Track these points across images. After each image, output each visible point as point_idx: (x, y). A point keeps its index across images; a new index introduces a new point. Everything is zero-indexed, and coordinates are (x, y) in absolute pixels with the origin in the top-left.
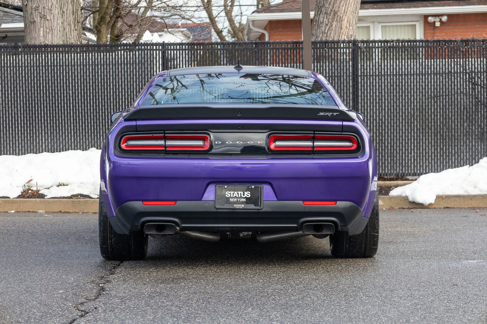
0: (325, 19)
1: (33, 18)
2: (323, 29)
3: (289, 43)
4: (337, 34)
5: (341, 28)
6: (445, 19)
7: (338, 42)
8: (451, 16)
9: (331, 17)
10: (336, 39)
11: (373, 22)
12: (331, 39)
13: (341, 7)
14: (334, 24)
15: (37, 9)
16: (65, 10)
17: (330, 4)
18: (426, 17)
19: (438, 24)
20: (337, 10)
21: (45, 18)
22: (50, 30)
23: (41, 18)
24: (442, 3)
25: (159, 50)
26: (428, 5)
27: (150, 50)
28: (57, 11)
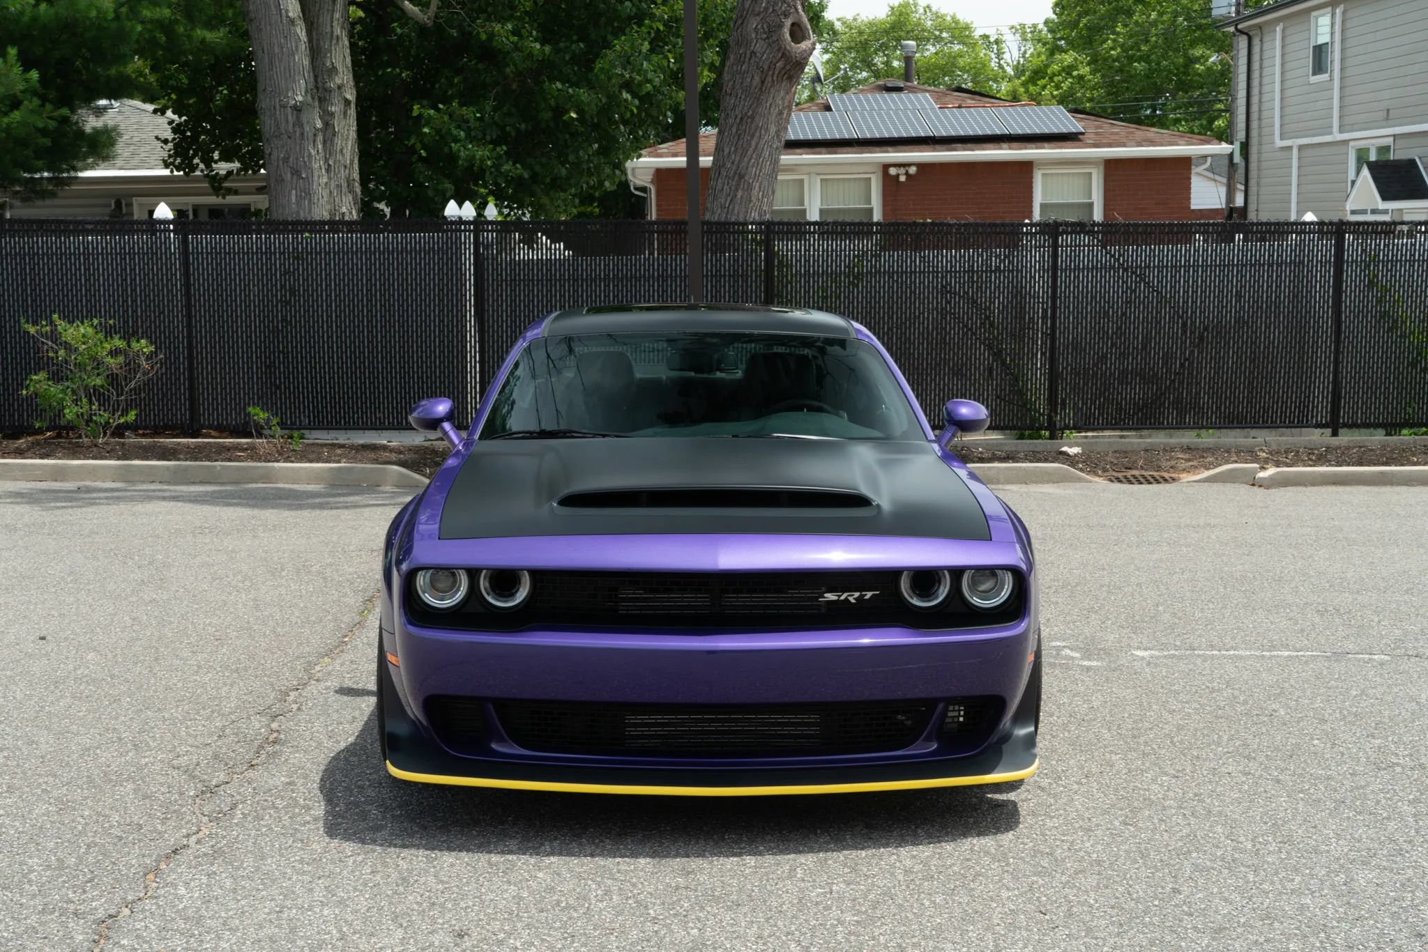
0: (726, 187)
1: (281, 176)
2: (723, 201)
3: (669, 223)
4: (744, 210)
5: (750, 201)
6: (913, 170)
7: (746, 224)
8: (922, 167)
9: (734, 183)
10: (741, 220)
11: (809, 174)
12: (733, 220)
13: (750, 169)
14: (740, 194)
15: (286, 160)
16: (331, 163)
17: (733, 163)
18: (886, 167)
19: (903, 178)
20: (743, 172)
21: (300, 176)
22: (306, 194)
23: (292, 174)
24: (910, 147)
25: (470, 231)
26: (890, 149)
27: (456, 231)
28: (318, 164)
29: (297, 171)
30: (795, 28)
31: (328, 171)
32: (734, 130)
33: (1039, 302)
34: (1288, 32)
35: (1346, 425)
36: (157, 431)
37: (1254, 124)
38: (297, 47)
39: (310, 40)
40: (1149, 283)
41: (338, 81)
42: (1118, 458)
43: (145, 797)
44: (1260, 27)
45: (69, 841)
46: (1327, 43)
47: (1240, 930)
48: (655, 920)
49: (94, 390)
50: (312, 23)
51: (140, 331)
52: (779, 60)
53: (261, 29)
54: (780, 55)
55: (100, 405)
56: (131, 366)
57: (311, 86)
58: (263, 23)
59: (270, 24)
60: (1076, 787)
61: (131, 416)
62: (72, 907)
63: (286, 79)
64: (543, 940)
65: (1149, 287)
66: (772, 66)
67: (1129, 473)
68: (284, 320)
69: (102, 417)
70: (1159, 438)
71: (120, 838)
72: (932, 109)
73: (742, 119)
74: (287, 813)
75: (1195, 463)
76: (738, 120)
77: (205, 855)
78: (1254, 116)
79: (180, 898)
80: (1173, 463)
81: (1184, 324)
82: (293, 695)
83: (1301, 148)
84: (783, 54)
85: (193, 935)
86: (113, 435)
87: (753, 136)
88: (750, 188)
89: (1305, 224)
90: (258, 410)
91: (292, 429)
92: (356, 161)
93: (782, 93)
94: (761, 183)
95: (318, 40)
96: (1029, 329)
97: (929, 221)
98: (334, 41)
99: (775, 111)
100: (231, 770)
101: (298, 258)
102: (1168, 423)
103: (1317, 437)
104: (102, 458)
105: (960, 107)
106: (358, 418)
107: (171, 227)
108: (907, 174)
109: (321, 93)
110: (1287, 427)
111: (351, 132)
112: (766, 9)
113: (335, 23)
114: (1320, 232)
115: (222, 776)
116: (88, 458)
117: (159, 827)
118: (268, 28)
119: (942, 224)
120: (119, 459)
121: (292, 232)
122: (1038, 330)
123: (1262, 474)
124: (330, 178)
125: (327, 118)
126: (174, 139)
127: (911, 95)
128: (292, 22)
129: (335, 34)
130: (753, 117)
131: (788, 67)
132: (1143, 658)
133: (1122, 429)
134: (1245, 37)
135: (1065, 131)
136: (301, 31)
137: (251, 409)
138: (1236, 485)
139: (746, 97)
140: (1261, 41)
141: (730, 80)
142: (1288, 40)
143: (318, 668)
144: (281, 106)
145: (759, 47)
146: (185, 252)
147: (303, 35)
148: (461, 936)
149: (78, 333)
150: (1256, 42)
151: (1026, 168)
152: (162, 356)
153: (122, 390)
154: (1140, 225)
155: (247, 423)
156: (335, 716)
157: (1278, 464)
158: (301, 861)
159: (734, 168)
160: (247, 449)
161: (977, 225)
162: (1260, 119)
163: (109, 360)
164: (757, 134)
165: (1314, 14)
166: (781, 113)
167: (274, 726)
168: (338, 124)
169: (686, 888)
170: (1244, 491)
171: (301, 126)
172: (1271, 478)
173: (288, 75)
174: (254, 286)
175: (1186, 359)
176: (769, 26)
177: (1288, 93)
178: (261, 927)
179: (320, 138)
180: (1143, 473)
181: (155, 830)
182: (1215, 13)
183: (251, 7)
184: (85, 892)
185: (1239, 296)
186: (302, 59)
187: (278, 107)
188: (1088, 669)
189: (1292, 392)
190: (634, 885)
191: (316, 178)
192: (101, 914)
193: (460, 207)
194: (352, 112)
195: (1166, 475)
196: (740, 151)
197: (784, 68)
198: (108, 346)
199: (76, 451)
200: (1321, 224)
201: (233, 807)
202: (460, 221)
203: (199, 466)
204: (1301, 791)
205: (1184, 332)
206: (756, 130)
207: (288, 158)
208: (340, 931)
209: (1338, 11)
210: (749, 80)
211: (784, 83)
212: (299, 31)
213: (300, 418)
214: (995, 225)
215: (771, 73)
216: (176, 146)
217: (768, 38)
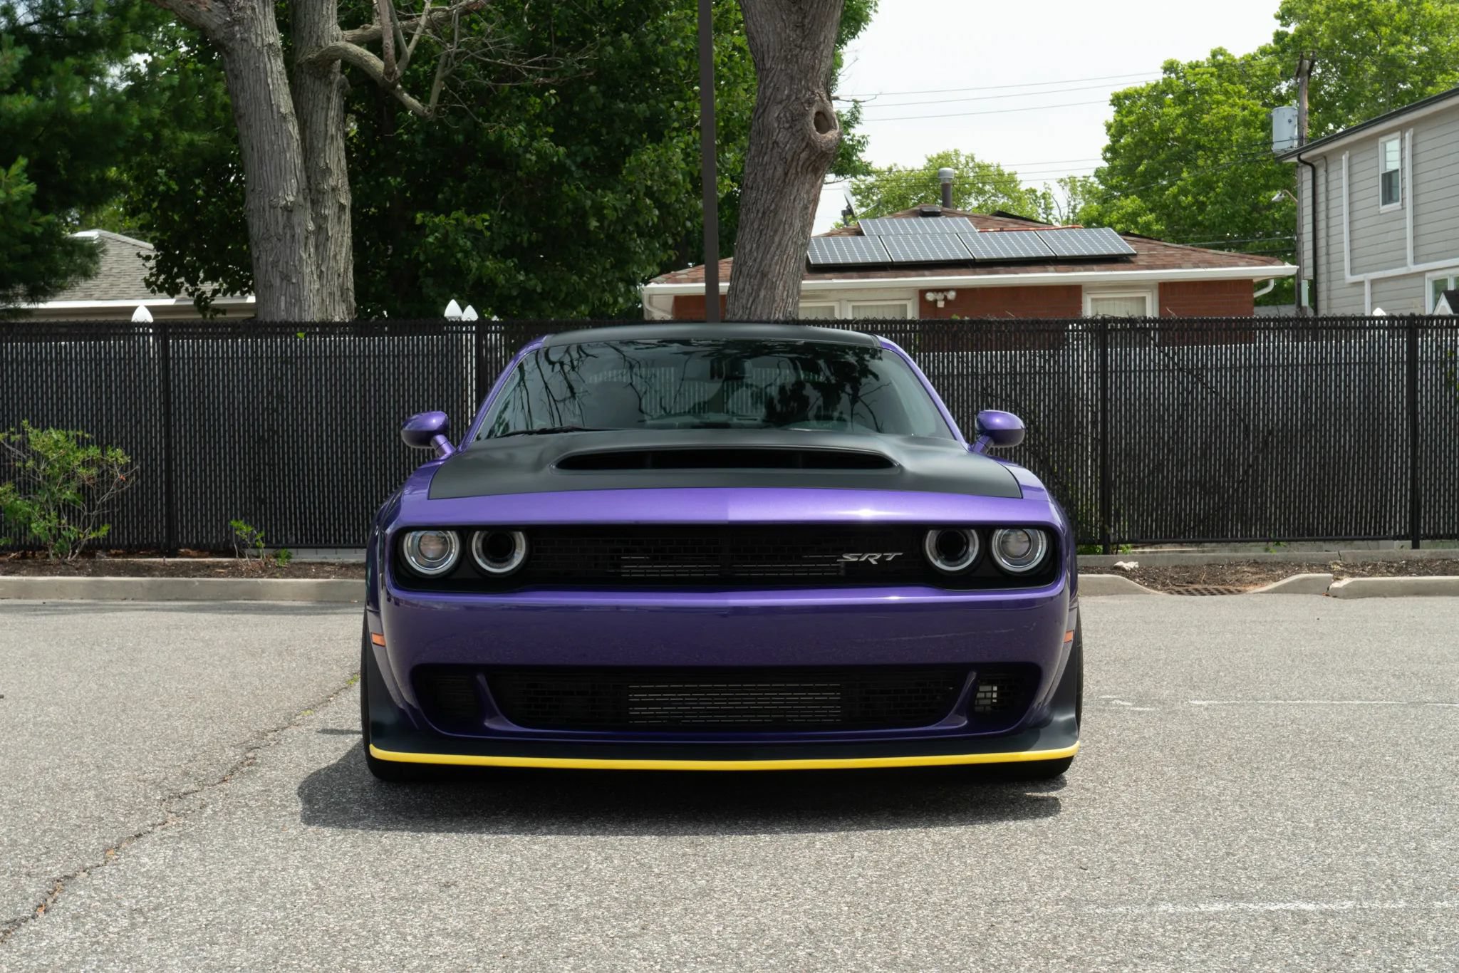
0: (747, 286)
1: (270, 281)
2: (744, 301)
4: (767, 311)
5: (774, 301)
6: (952, 295)
8: (961, 291)
9: (756, 282)
11: (839, 301)
13: (773, 266)
14: (762, 293)
15: (275, 264)
16: (324, 269)
17: (755, 260)
18: (922, 292)
19: (941, 304)
20: (766, 270)
21: (289, 281)
22: (298, 300)
23: (282, 280)
24: (949, 271)
25: (472, 332)
26: (926, 273)
27: (457, 332)
28: (309, 269)
29: (287, 276)
30: (821, 116)
31: (320, 277)
32: (756, 227)
33: (1087, 405)
34: (1355, 160)
35: (1427, 537)
36: (130, 551)
37: (1322, 260)
38: (288, 144)
39: (303, 139)
40: (1206, 384)
41: (332, 182)
42: (1178, 573)
43: (107, 800)
44: (1324, 156)
45: (23, 828)
46: (1397, 170)
47: (1298, 878)
48: (658, 876)
49: (64, 505)
50: (305, 122)
51: (115, 441)
52: (803, 150)
53: (250, 126)
54: (804, 145)
55: (69, 519)
56: (105, 477)
57: (303, 185)
58: (253, 120)
59: (261, 120)
60: (1123, 788)
61: (104, 531)
62: (24, 870)
63: (276, 177)
64: (536, 888)
65: (1207, 388)
66: (796, 156)
67: (1191, 587)
68: (270, 428)
69: (73, 532)
70: (1222, 553)
71: (79, 826)
72: (973, 233)
73: (764, 213)
74: (260, 810)
75: (1262, 576)
76: (760, 215)
77: (170, 837)
78: (1322, 251)
79: (143, 865)
80: (1239, 576)
81: (1247, 427)
82: (270, 735)
83: (1374, 282)
84: (808, 144)
85: (156, 887)
86: (82, 554)
87: (776, 231)
88: (773, 287)
89: (1374, 318)
90: (241, 524)
91: (278, 548)
92: (351, 269)
93: (807, 186)
94: (785, 282)
95: (311, 139)
96: (1077, 433)
97: (967, 318)
98: (328, 141)
99: (799, 206)
100: (202, 784)
101: (286, 362)
102: (1232, 536)
103: (1398, 549)
104: (69, 575)
105: (1002, 230)
106: (349, 535)
107: (151, 331)
108: (945, 299)
109: (314, 194)
110: (1363, 540)
111: (345, 239)
112: (789, 97)
113: (329, 122)
114: (1391, 327)
115: (192, 787)
116: (56, 575)
117: (122, 819)
118: (258, 123)
119: (981, 322)
120: (88, 575)
121: (281, 334)
122: (1087, 436)
123: (1336, 585)
124: (322, 286)
125: (321, 221)
126: (156, 256)
127: (949, 219)
128: (284, 117)
129: (329, 133)
130: (776, 212)
131: (813, 158)
132: (1201, 706)
133: (1181, 543)
134: (1309, 168)
135: (1115, 252)
136: (293, 128)
137: (233, 523)
138: (1309, 596)
139: (768, 190)
140: (1326, 171)
141: (750, 174)
142: (1356, 168)
143: (298, 717)
144: (271, 206)
145: (781, 137)
146: (165, 358)
147: (295, 132)
148: (447, 886)
149: (48, 440)
150: (1321, 172)
151: (1074, 292)
152: (138, 467)
153: (94, 505)
154: (1195, 321)
155: (228, 542)
156: (317, 747)
157: (1353, 575)
158: (276, 840)
159: (756, 266)
160: (227, 567)
161: (1020, 322)
162: (1328, 254)
163: (81, 471)
164: (781, 229)
165: (1382, 139)
166: (806, 208)
167: (250, 755)
168: (332, 229)
169: (695, 855)
170: (1317, 600)
171: (292, 228)
172: (1346, 588)
173: (278, 173)
174: (238, 392)
175: (1249, 466)
176: (792, 114)
177: (1357, 225)
178: (230, 881)
179: (312, 241)
180: (1206, 586)
181: (117, 820)
182: (1276, 147)
183: (241, 103)
184: (39, 860)
185: (1305, 397)
186: (294, 157)
187: (267, 208)
188: (1140, 713)
189: (1367, 501)
190: (638, 853)
191: (307, 284)
192: (56, 875)
193: (463, 310)
194: (347, 217)
195: (1232, 588)
196: (762, 248)
197: (808, 159)
198: (80, 455)
199: (42, 569)
200: (1391, 318)
201: (203, 807)
202: (460, 323)
203: (176, 582)
204: (1371, 790)
205: (1247, 436)
206: (779, 225)
207: (278, 261)
208: (316, 884)
209: (1407, 135)
210: (771, 172)
211: (809, 176)
212: (291, 128)
213: (286, 535)
214: (1038, 322)
215: (794, 164)
216: (159, 264)
217: (791, 127)
